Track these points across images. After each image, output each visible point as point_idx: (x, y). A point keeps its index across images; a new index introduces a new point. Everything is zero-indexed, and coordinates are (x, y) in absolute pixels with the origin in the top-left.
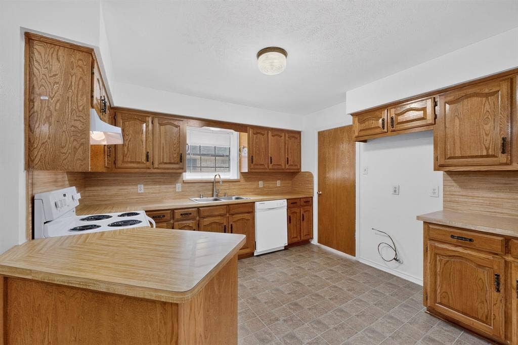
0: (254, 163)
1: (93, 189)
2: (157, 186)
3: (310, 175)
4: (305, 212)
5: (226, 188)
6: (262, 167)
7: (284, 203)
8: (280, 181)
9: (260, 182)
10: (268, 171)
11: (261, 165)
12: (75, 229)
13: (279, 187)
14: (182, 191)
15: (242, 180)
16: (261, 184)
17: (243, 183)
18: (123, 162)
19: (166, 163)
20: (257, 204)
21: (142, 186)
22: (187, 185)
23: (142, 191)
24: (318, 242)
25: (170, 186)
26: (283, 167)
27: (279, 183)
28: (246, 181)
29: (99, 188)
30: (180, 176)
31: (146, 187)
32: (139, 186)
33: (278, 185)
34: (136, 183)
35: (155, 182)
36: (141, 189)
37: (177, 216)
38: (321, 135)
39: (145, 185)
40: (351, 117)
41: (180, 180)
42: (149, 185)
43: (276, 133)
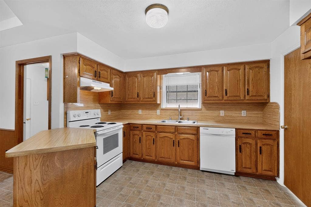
0: (208, 95)
1: (123, 111)
2: (147, 111)
3: (277, 105)
4: (264, 145)
5: (190, 115)
6: (216, 99)
7: (232, 132)
8: (245, 111)
9: (221, 111)
10: (223, 101)
11: (216, 97)
12: (81, 126)
13: (244, 117)
14: (160, 115)
15: (204, 109)
16: (222, 113)
17: (203, 112)
18: (128, 98)
19: (146, 98)
20: (201, 129)
21: (141, 110)
22: (163, 111)
23: (141, 113)
24: (284, 184)
25: (154, 111)
26: (242, 98)
27: (244, 113)
28: (207, 110)
29: (125, 111)
30: (159, 106)
31: (143, 111)
32: (139, 110)
33: (243, 115)
34: (139, 109)
35: (147, 109)
36: (140, 112)
37: (145, 128)
38: (287, 59)
39: (142, 110)
40: (299, 27)
41: (159, 108)
42: (144, 110)
43: (231, 67)
